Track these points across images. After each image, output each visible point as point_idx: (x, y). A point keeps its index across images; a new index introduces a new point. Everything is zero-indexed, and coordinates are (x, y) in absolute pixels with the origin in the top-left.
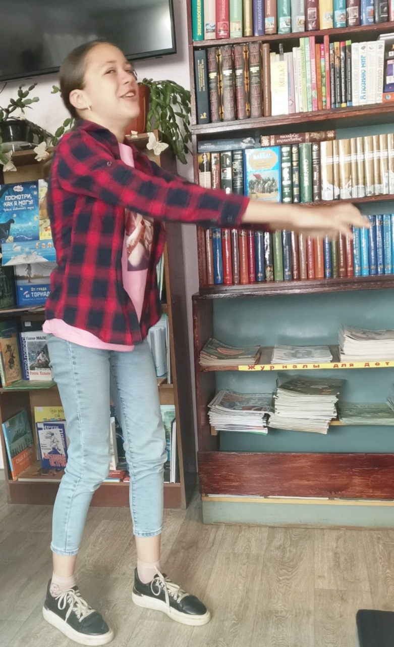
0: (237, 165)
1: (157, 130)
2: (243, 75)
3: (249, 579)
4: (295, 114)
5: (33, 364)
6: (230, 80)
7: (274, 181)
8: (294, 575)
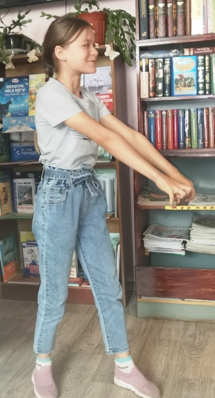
0: (167, 68)
1: (112, 43)
2: (172, 7)
3: (169, 357)
4: (208, 34)
5: (21, 201)
6: (163, 10)
7: (192, 79)
8: (202, 355)
